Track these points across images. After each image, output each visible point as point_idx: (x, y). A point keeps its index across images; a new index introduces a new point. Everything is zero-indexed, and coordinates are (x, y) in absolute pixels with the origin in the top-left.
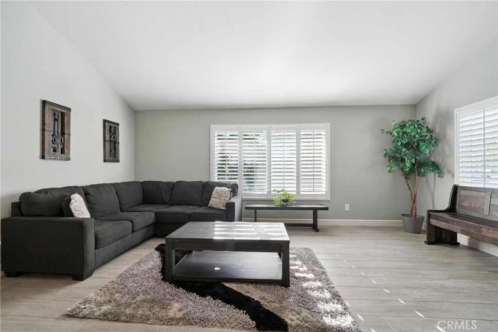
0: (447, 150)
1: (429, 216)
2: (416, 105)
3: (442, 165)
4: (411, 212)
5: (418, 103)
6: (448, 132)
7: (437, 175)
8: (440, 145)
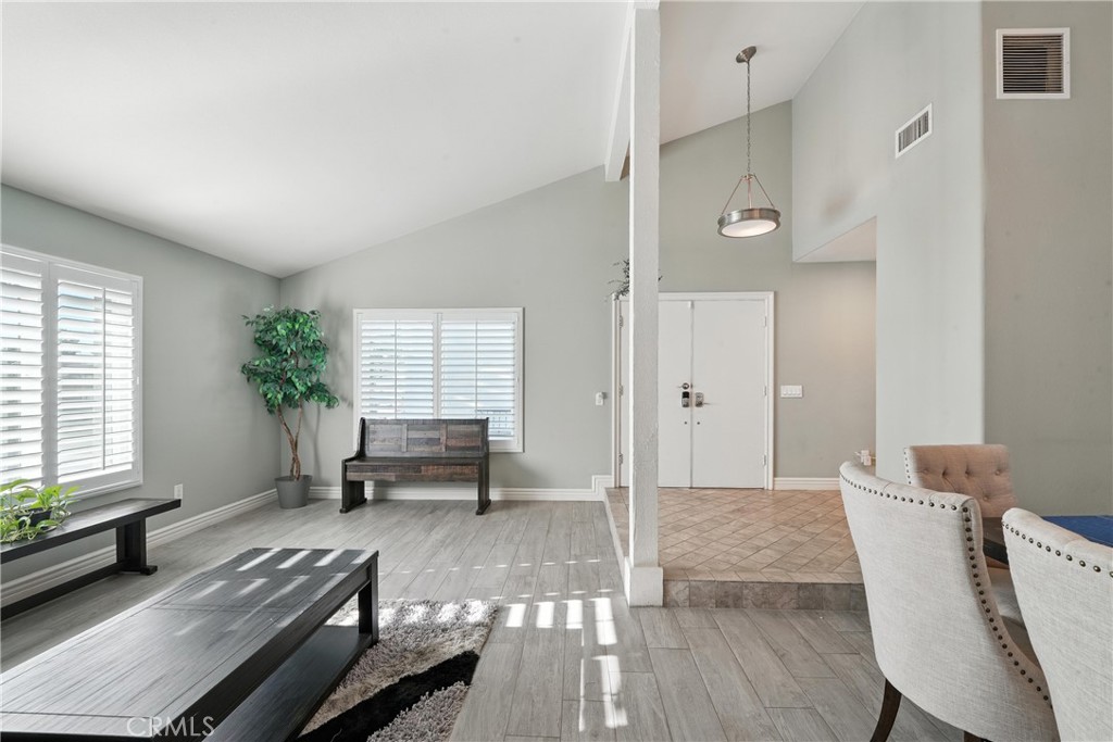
0: (340, 365)
1: (345, 469)
2: (283, 281)
3: (332, 388)
4: (292, 471)
5: (285, 278)
6: (343, 339)
7: (324, 404)
8: (328, 357)
